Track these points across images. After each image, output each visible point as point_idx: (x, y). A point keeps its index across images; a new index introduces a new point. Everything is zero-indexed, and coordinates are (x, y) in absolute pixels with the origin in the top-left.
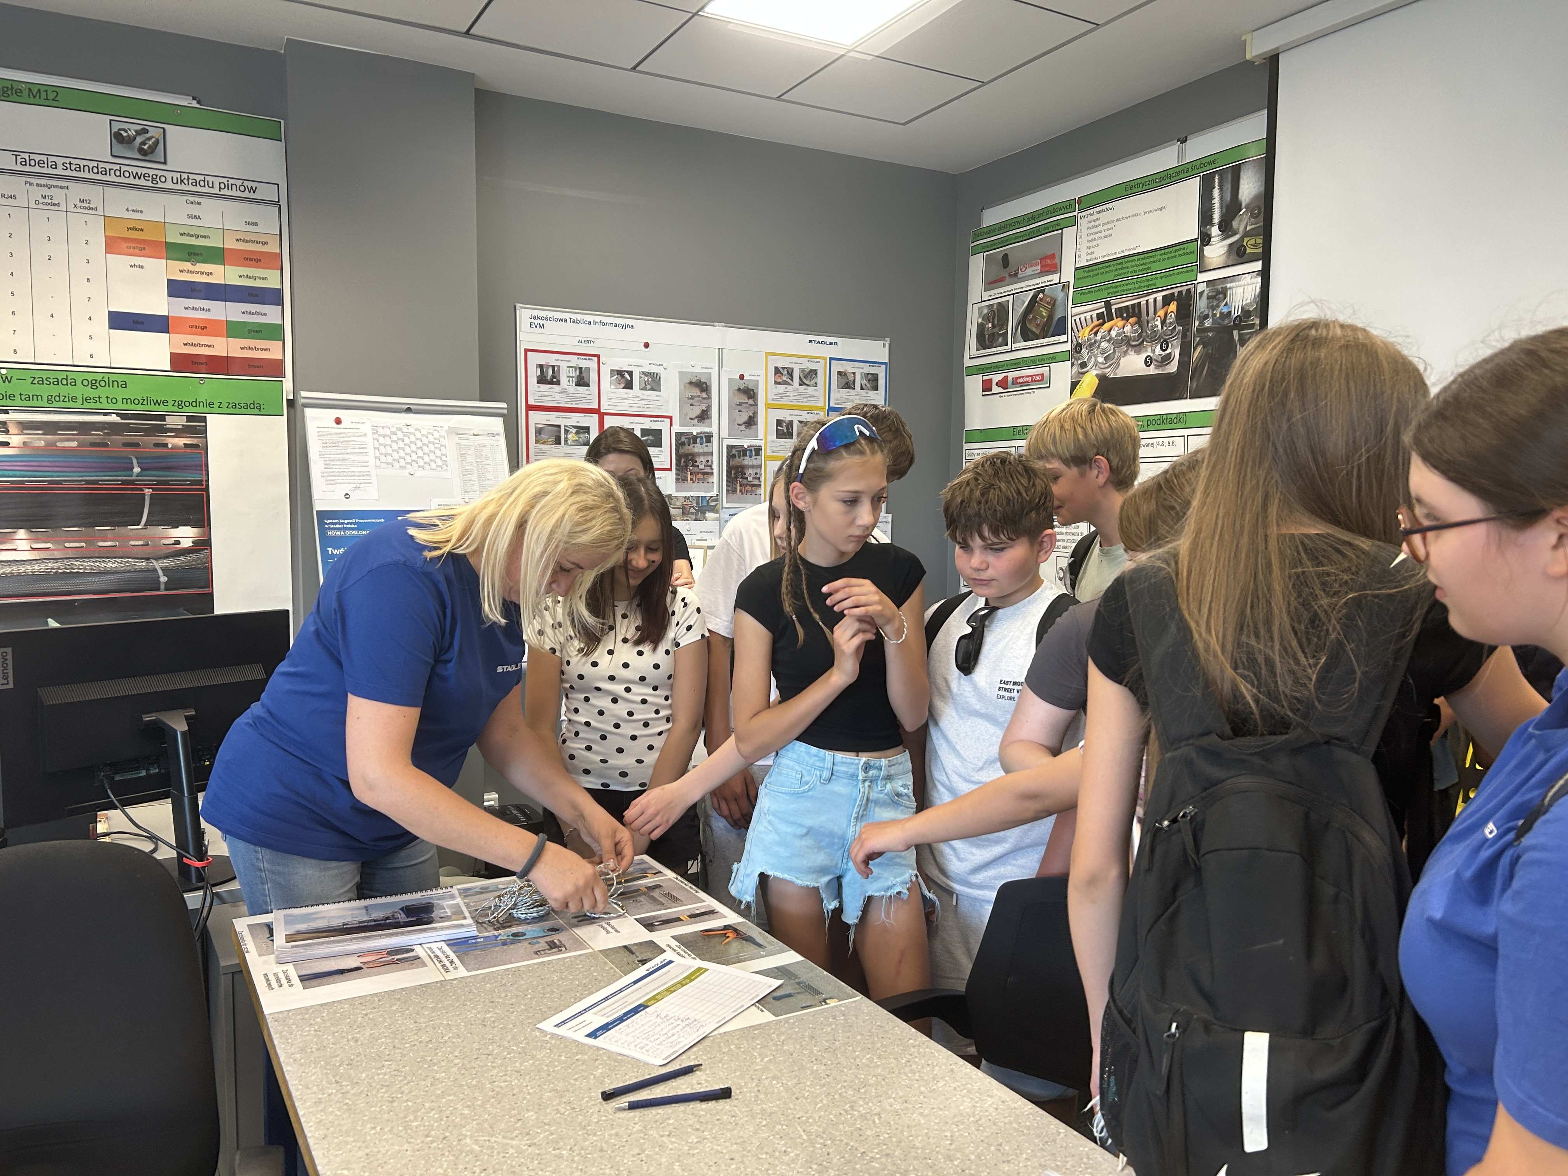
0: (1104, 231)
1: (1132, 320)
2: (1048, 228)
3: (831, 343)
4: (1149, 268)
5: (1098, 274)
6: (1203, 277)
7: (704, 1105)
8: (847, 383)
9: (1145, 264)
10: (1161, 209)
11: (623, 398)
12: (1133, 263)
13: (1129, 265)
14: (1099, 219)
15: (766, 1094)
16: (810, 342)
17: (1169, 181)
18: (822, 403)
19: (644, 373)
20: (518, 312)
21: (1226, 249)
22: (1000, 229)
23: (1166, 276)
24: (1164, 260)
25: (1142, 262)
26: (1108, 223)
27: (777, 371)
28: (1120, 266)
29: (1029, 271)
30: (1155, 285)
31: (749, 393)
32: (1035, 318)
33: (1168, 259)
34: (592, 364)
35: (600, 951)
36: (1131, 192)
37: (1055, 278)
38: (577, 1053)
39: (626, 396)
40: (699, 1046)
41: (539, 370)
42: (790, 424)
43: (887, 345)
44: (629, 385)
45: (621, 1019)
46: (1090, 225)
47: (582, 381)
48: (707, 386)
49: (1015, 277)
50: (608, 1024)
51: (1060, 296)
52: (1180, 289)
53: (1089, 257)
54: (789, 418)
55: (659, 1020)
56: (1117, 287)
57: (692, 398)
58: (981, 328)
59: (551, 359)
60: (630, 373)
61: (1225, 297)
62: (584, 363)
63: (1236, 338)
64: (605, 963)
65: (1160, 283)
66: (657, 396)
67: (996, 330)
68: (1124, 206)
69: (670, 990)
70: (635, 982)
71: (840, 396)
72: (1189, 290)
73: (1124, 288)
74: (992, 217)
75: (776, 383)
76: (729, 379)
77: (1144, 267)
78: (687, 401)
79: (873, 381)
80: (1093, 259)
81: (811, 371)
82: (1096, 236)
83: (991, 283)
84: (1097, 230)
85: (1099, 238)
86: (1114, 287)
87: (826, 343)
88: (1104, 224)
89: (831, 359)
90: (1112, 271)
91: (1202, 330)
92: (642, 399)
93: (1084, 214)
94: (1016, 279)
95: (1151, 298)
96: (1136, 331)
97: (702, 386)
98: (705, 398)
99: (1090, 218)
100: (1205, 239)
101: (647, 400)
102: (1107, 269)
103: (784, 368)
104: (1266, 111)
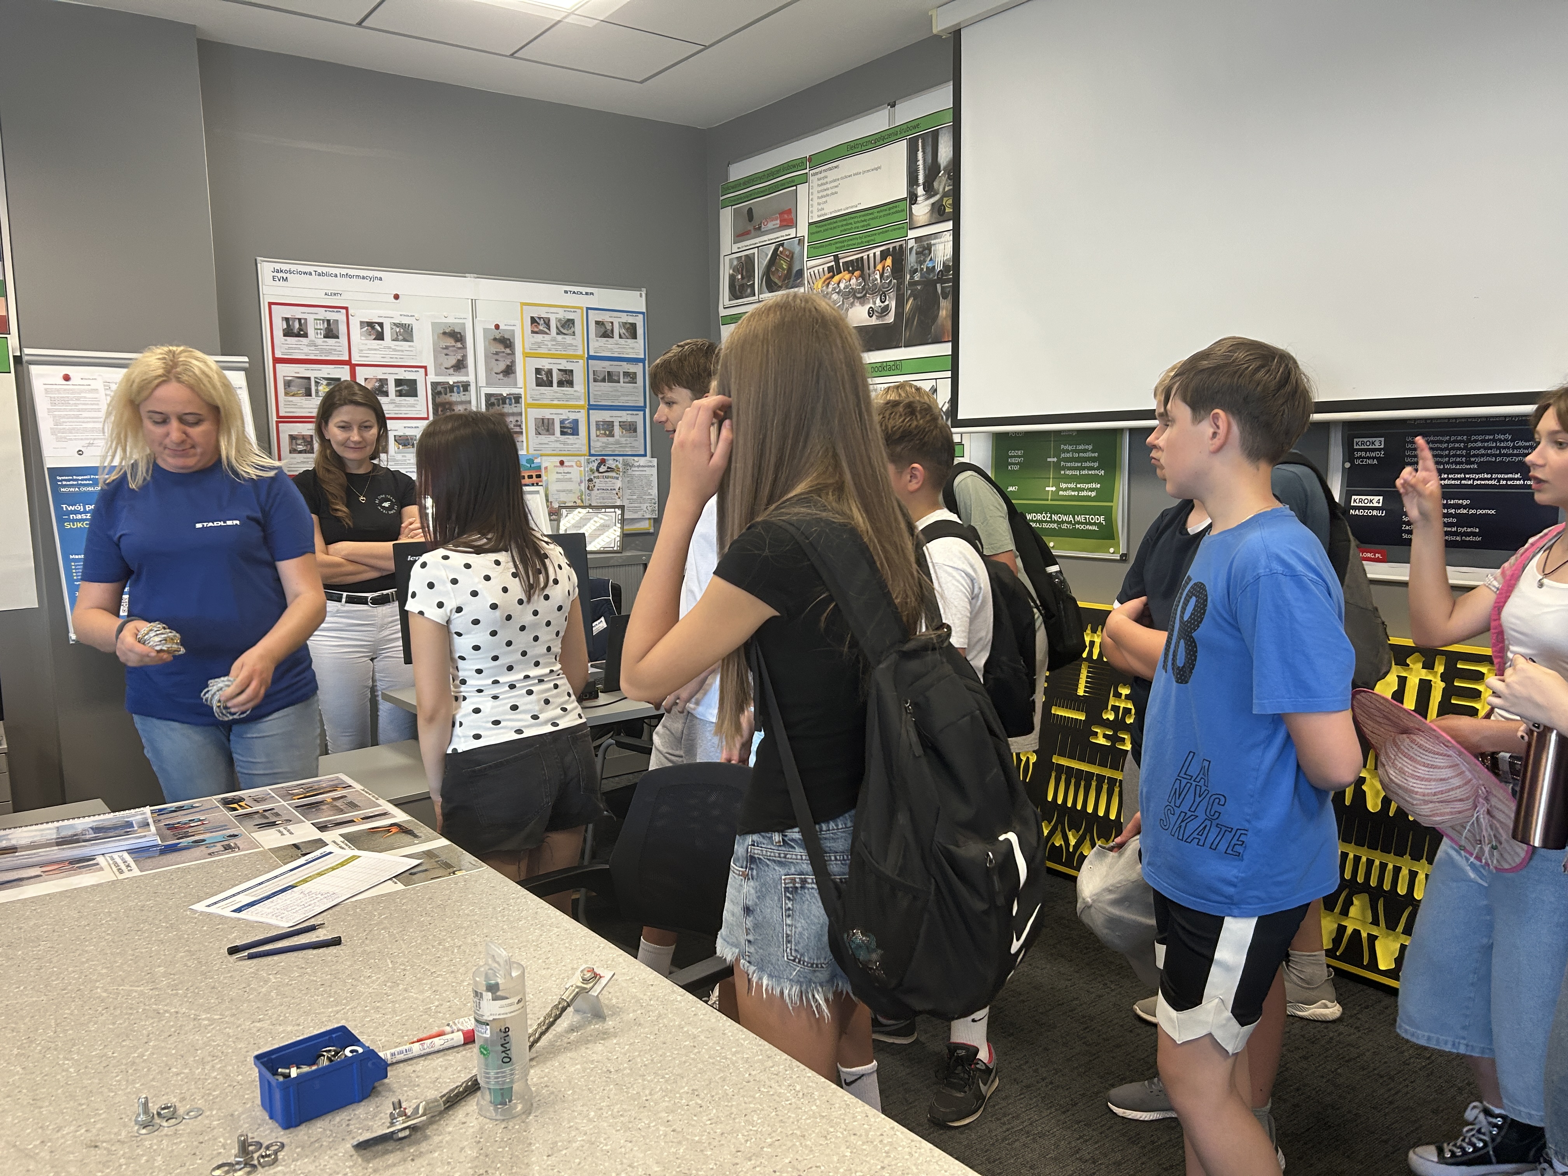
0: (832, 188)
1: (857, 273)
2: (784, 184)
3: (587, 294)
4: (869, 225)
5: (827, 230)
6: (912, 234)
7: (315, 952)
8: (606, 332)
9: (865, 220)
10: (876, 169)
11: (375, 349)
12: (856, 220)
13: (852, 221)
14: (826, 177)
15: (372, 940)
16: (566, 292)
17: (882, 142)
18: (581, 351)
19: (395, 324)
20: (259, 265)
21: (929, 208)
22: (744, 184)
23: (883, 233)
24: (880, 217)
25: (863, 219)
26: (835, 181)
27: (533, 320)
28: (845, 223)
29: (771, 225)
30: (873, 240)
31: (506, 342)
32: (777, 270)
33: (884, 216)
34: (341, 316)
35: (270, 849)
36: (851, 152)
37: (792, 232)
38: (219, 924)
39: (377, 347)
40: (330, 911)
41: (285, 323)
42: (549, 372)
43: (644, 295)
44: (380, 337)
45: (268, 897)
46: (820, 182)
47: (330, 333)
48: (461, 336)
49: (759, 231)
50: (255, 901)
51: (797, 249)
52: (894, 245)
53: (820, 213)
54: (547, 367)
55: (302, 895)
56: (843, 242)
57: (447, 348)
58: (732, 278)
59: (297, 312)
60: (381, 325)
61: (930, 253)
62: (332, 316)
63: (939, 291)
64: (271, 858)
65: (878, 238)
66: (410, 346)
67: (745, 281)
68: (848, 165)
69: (320, 874)
70: (291, 870)
71: (599, 346)
72: (901, 246)
73: (850, 243)
74: (738, 171)
75: (533, 332)
76: (484, 329)
77: (865, 223)
78: (440, 351)
79: (631, 331)
80: (823, 215)
81: (569, 320)
82: (825, 193)
83: (740, 236)
84: (825, 187)
85: (827, 195)
86: (841, 242)
87: (581, 293)
88: (831, 182)
89: (588, 309)
90: (839, 227)
91: (913, 284)
92: (395, 350)
93: (814, 171)
94: (759, 232)
95: (871, 253)
96: (860, 283)
97: (456, 336)
98: (460, 348)
99: (819, 176)
100: (913, 198)
101: (399, 351)
102: (835, 225)
103: (540, 318)
104: (951, 83)
